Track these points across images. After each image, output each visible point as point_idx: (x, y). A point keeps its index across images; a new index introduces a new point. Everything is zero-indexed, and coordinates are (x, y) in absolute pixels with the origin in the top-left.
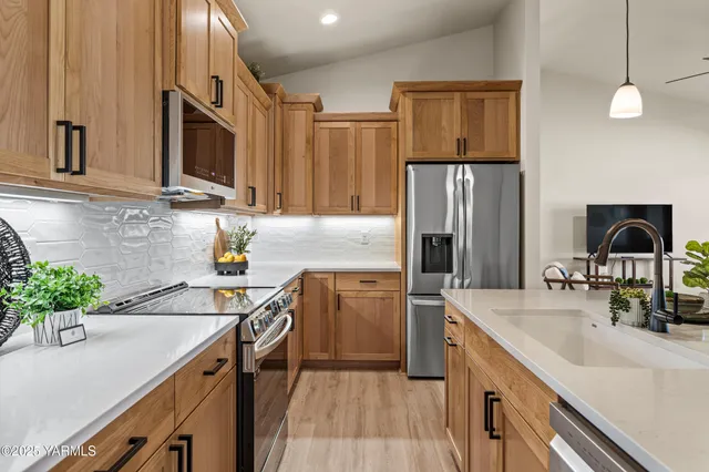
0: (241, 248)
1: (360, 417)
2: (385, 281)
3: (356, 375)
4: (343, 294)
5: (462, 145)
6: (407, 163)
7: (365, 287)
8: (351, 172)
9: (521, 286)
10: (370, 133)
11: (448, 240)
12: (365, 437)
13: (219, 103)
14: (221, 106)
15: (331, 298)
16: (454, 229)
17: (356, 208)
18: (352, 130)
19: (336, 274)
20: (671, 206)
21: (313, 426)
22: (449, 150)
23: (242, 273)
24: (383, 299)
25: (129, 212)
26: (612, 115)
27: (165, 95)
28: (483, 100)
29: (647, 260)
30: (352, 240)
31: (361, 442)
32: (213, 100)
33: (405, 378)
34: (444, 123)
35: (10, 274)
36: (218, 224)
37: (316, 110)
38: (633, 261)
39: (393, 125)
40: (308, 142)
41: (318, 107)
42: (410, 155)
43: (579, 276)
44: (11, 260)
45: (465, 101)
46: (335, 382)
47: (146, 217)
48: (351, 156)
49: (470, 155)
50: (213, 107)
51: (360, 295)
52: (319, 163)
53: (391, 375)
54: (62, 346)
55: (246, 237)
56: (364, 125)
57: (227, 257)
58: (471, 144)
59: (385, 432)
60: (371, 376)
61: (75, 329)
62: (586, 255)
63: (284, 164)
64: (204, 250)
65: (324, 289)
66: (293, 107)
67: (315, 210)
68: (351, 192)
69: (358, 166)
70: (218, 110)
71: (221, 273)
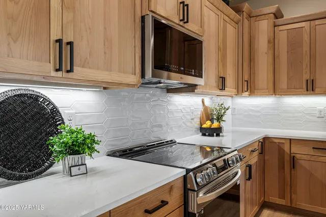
0: (219, 118)
4: (298, 156)
7: (318, 153)
8: (306, 61)
13: (185, 19)
14: (187, 22)
15: (287, 158)
17: (311, 89)
18: (307, 28)
19: (291, 140)
23: (218, 135)
25: (136, 96)
27: (143, 18)
30: (308, 114)
32: (181, 18)
35: (57, 131)
36: (203, 102)
37: (276, 17)
40: (269, 42)
41: (278, 15)
44: (58, 123)
47: (149, 99)
50: (181, 23)
51: (314, 159)
52: (278, 56)
54: (71, 176)
55: (223, 111)
57: (207, 124)
61: (81, 167)
63: (251, 60)
64: (192, 119)
65: (281, 151)
66: (258, 19)
68: (306, 76)
70: (186, 25)
71: (204, 135)
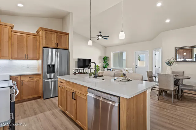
1: (34, 111)
2: (36, 77)
3: (28, 102)
5: (57, 44)
6: (43, 48)
7: (31, 79)
9: (69, 74)
10: (31, 38)
11: (54, 66)
12: (38, 114)
15: (19, 83)
16: (55, 63)
17: (26, 58)
18: (25, 37)
19: (21, 76)
20: (90, 59)
21: (21, 117)
22: (54, 45)
24: (36, 81)
26: (88, 45)
28: (61, 36)
29: (87, 69)
31: (37, 116)
33: (43, 100)
34: (53, 39)
38: (85, 69)
39: (38, 37)
41: (12, 28)
42: (44, 46)
43: (77, 73)
45: (57, 35)
46: (22, 106)
48: (25, 43)
49: (59, 47)
51: (29, 81)
53: (39, 100)
56: (29, 36)
58: (59, 45)
59: (42, 111)
60: (33, 101)
62: (77, 68)
66: (3, 26)
67: (12, 58)
68: (25, 53)
69: (27, 47)
